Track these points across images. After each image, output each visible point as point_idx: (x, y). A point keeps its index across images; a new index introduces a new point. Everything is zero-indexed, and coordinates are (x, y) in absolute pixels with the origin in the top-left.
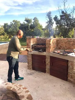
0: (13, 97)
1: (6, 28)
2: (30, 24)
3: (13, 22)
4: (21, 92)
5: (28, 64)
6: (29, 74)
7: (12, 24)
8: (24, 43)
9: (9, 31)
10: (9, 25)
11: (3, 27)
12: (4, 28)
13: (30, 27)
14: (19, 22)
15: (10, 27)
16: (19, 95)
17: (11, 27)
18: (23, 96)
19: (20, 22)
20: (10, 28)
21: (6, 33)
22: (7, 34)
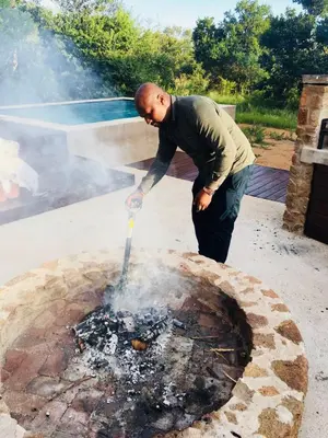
0: (219, 314)
1: (205, 40)
2: (319, 19)
3: (237, 10)
4: (255, 303)
5: (289, 206)
6: (289, 248)
7: (233, 20)
8: (273, 114)
9: (215, 57)
10: (217, 27)
11: (190, 38)
12: (192, 44)
13: (317, 33)
14: (265, 9)
15: (220, 34)
16: (247, 310)
17: (225, 36)
18: (263, 318)
19: (269, 7)
20: (220, 40)
21: (199, 66)
22: (203, 71)
